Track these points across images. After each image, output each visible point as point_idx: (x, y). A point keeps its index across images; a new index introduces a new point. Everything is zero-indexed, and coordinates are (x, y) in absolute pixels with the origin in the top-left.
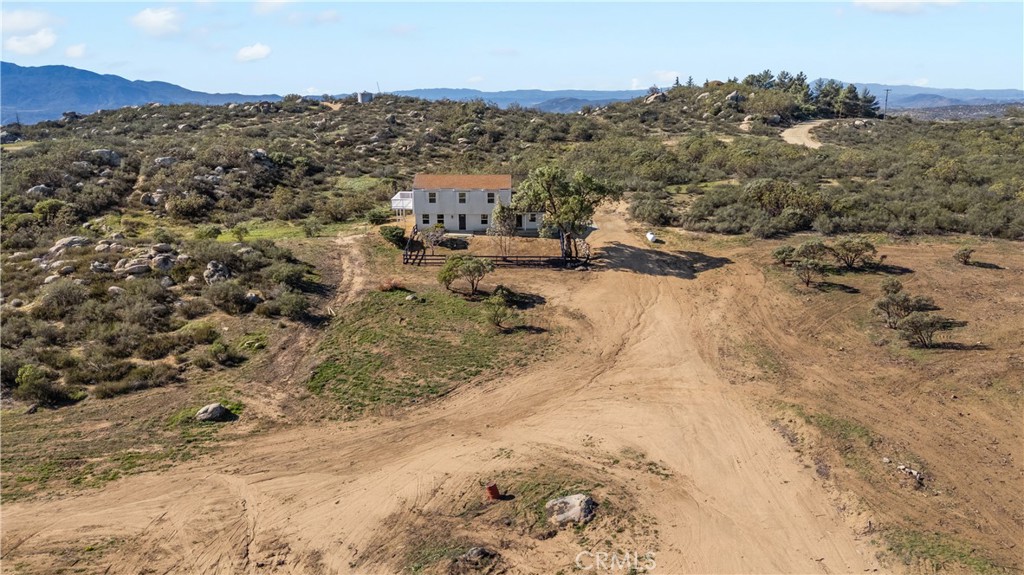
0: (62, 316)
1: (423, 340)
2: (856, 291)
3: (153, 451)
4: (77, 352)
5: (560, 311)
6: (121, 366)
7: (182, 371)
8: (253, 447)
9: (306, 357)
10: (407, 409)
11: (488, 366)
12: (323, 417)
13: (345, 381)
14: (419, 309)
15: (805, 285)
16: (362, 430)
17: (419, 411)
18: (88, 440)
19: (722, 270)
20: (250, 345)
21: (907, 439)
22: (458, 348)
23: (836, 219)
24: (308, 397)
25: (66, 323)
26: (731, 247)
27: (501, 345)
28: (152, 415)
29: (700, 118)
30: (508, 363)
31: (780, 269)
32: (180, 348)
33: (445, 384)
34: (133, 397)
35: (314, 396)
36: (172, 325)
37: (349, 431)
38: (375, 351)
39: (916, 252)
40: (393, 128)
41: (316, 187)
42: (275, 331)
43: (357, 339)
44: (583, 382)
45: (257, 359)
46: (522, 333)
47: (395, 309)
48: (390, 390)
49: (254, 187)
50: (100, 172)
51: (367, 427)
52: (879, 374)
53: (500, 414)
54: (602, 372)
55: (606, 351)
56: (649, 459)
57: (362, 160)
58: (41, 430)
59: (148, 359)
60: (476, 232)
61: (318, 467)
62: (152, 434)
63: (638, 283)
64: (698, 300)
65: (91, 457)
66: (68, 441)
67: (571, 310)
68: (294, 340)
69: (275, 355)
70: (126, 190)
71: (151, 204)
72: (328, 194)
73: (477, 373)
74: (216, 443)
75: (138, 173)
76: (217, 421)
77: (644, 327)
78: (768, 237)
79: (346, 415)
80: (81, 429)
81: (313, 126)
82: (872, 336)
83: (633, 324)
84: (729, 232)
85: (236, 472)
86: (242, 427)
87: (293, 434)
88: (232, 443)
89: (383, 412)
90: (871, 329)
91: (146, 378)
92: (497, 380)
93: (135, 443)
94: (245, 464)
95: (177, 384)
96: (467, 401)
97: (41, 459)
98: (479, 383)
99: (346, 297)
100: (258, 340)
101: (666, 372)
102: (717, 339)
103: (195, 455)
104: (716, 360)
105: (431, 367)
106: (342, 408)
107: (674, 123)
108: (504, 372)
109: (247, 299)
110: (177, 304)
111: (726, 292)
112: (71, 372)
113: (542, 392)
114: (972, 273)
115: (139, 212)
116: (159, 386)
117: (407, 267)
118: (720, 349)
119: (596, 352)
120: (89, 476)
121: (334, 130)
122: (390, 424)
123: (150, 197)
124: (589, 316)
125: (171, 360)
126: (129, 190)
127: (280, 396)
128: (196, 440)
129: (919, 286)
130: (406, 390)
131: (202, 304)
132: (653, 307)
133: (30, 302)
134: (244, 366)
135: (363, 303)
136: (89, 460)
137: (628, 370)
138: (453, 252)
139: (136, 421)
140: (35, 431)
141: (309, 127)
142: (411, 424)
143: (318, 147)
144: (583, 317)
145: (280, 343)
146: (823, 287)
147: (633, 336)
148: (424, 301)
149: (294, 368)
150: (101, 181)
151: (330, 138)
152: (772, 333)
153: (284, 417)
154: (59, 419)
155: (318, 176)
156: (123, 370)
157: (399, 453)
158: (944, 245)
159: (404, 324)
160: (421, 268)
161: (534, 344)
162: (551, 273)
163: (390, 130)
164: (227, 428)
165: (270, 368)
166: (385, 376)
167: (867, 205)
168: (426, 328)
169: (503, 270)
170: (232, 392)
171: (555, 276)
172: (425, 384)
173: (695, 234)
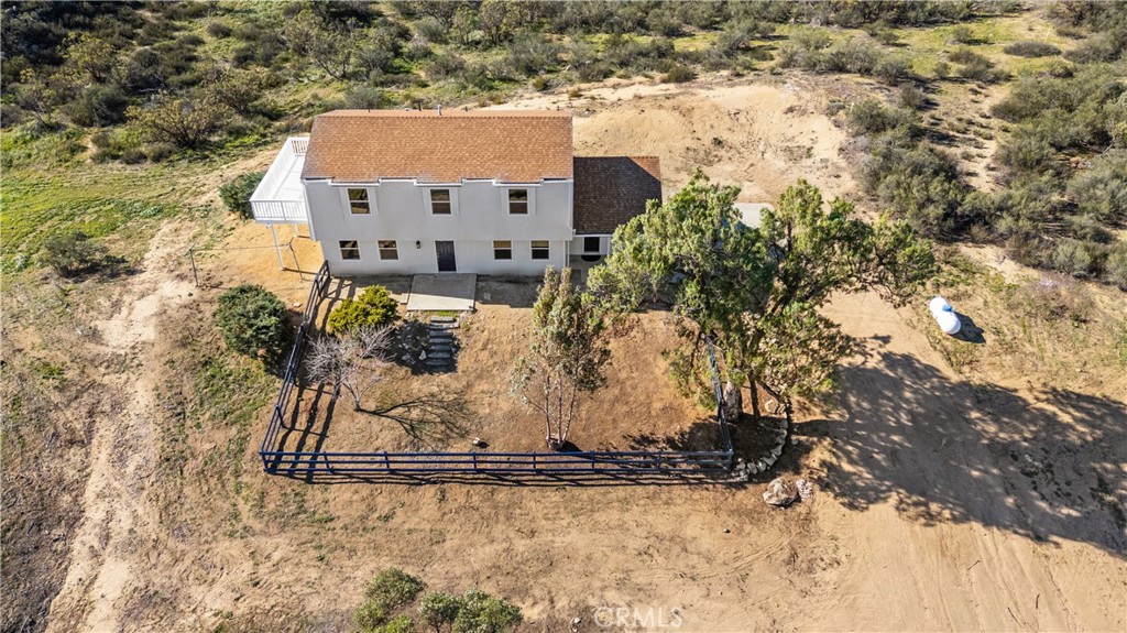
60: (482, 290)
117: (277, 489)
173: (1047, 281)
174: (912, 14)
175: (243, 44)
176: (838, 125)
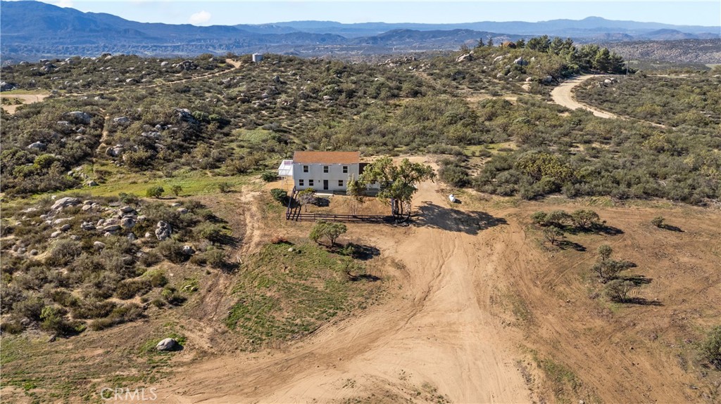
0: (66, 264)
1: (300, 285)
2: (583, 249)
3: (131, 374)
4: (76, 293)
5: (389, 261)
6: (107, 306)
7: (145, 309)
8: (194, 373)
9: (224, 298)
10: (289, 343)
11: (341, 308)
12: (236, 349)
13: (250, 319)
14: (297, 258)
15: (551, 243)
16: (261, 361)
17: (297, 345)
18: (90, 363)
19: (498, 228)
20: (188, 288)
21: (597, 384)
22: (322, 293)
23: (577, 186)
24: (227, 332)
25: (68, 270)
26: (505, 208)
27: (350, 290)
28: (129, 345)
29: (495, 77)
30: (354, 306)
31: (536, 228)
32: (143, 291)
33: (313, 323)
34: (116, 330)
35: (230, 331)
36: (137, 272)
37: (254, 361)
38: (269, 294)
39: (628, 214)
40: (278, 87)
41: (225, 139)
42: (204, 277)
43: (256, 284)
44: (402, 323)
45: (193, 300)
46: (364, 280)
47: (282, 259)
48: (278, 327)
49: (183, 140)
50: (77, 129)
51: (265, 358)
52: (588, 326)
53: (348, 349)
54: (415, 314)
55: (418, 297)
56: (438, 394)
57: (257, 114)
58: (60, 355)
59: (123, 299)
60: (335, 192)
61: (235, 390)
62: (130, 360)
63: (441, 238)
64: (480, 253)
65: (94, 378)
66: (77, 364)
67: (396, 261)
68: (215, 284)
69: (204, 297)
70: (95, 143)
71: (113, 156)
72: (234, 145)
73: (335, 314)
74: (170, 369)
75: (102, 129)
76: (170, 351)
77: (443, 277)
78: (530, 199)
79: (250, 348)
80: (85, 354)
81: (222, 83)
82: (590, 290)
83: (436, 274)
84: (506, 194)
85: (185, 393)
86: (186, 356)
87: (218, 362)
88: (180, 369)
89: (274, 345)
90: (589, 283)
91: (123, 315)
92: (347, 320)
93: (120, 367)
94: (190, 387)
95: (143, 320)
96: (327, 337)
97: (63, 379)
98: (335, 323)
99: (249, 247)
100: (193, 284)
101: (454, 317)
102: (489, 288)
103: (158, 379)
104: (488, 307)
105: (305, 308)
106: (248, 341)
107: (476, 82)
108: (351, 313)
109: (184, 251)
110: (139, 255)
111: (499, 247)
112: (75, 310)
113: (376, 331)
114: (662, 235)
115: (105, 162)
116: (131, 321)
117: (289, 222)
118: (491, 297)
119: (412, 298)
120: (94, 394)
121: (236, 87)
122: (279, 356)
123: (112, 150)
124: (408, 267)
125: (137, 300)
126: (97, 143)
127: (209, 330)
128: (157, 366)
129: (626, 246)
130: (289, 328)
131: (155, 256)
132: (450, 259)
133: (43, 252)
134: (185, 305)
135: (260, 254)
136: (93, 380)
137: (431, 314)
138: (319, 209)
139: (119, 349)
140: (55, 356)
141: (218, 84)
142: (292, 356)
143: (226, 101)
144: (404, 267)
145: (207, 287)
146: (564, 245)
147: (435, 283)
148: (300, 252)
149: (217, 306)
150: (78, 137)
151: (234, 94)
152: (525, 284)
153: (212, 348)
154: (70, 347)
155: (226, 130)
156: (108, 308)
157: (284, 380)
158: (647, 209)
159: (288, 272)
160: (298, 223)
161: (372, 291)
162: (386, 228)
163: (276, 88)
164: (177, 357)
165: (202, 307)
166: (275, 315)
167: (599, 173)
168: (301, 276)
169: (352, 225)
170: (178, 327)
171: (387, 231)
172: (300, 323)
173: (482, 194)
174: (473, 141)
175: (249, 150)
176: (438, 165)
